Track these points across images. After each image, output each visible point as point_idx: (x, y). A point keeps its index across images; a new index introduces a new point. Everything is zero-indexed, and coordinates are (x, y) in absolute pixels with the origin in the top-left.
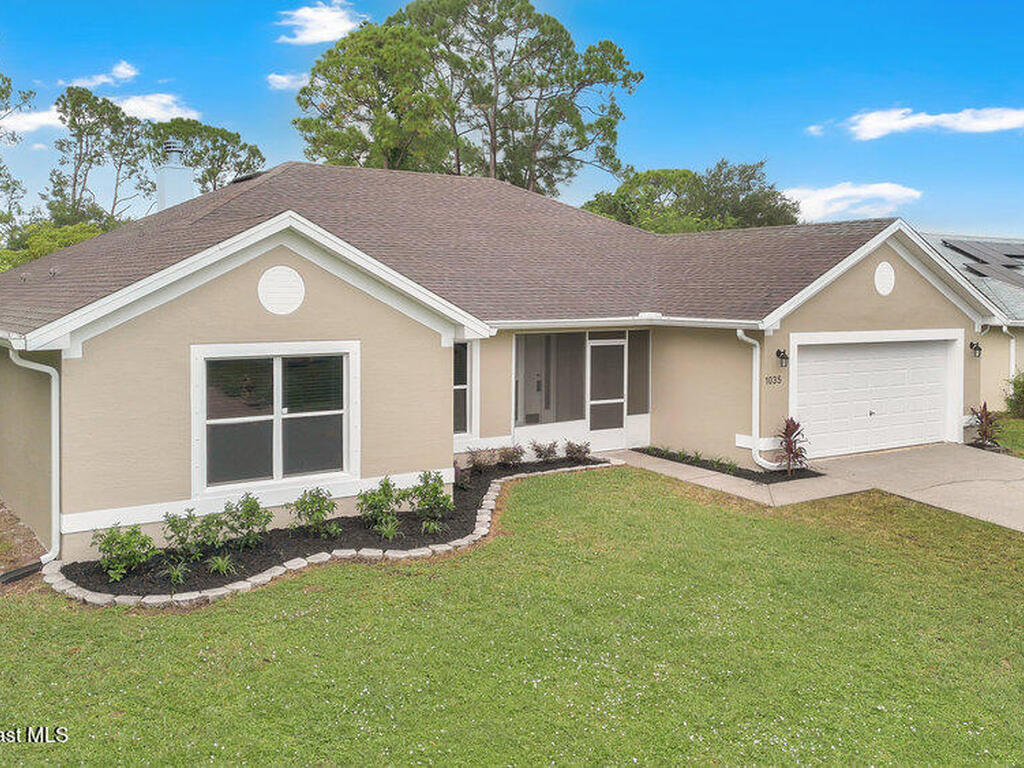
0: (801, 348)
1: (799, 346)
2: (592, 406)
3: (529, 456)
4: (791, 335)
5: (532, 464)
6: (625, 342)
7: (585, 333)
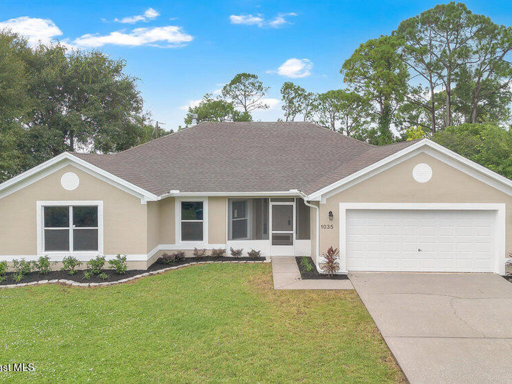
0: (348, 211)
1: (346, 210)
2: (273, 233)
3: (229, 254)
4: (340, 204)
5: (228, 258)
6: (294, 204)
7: (268, 199)
